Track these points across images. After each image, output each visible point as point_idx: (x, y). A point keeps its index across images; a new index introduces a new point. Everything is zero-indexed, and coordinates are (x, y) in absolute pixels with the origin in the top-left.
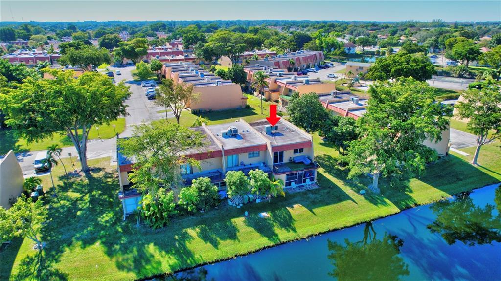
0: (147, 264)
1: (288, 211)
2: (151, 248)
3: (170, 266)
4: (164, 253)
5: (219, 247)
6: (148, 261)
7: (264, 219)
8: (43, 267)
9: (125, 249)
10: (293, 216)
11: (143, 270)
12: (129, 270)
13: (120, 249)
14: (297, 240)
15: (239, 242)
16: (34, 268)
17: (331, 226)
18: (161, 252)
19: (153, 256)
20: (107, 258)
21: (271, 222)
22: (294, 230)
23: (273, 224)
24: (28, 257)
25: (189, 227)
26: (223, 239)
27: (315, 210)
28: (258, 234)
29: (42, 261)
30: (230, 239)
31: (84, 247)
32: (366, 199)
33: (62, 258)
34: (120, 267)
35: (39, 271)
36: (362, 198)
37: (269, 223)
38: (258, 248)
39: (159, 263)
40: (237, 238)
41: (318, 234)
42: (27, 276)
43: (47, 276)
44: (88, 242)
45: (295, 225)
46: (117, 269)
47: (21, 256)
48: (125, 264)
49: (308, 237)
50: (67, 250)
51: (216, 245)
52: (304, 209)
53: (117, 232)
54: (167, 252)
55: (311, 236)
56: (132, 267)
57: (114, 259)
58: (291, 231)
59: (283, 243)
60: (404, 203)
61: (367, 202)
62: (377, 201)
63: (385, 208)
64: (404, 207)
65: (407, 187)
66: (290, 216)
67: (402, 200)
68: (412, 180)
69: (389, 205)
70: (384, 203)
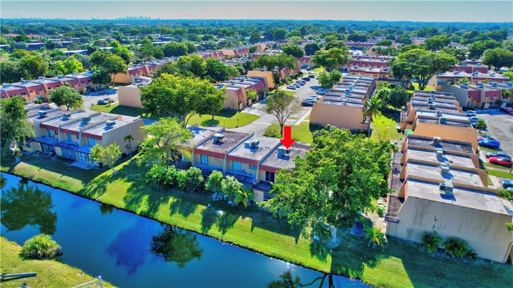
0: (135, 204)
1: (237, 219)
2: (146, 197)
3: (142, 211)
4: (147, 203)
5: (173, 215)
6: (137, 203)
10: (236, 224)
11: (130, 206)
12: (126, 202)
13: (135, 191)
14: (218, 239)
15: (185, 219)
16: (102, 181)
18: (147, 201)
19: (141, 201)
20: (126, 191)
21: (217, 219)
22: (224, 232)
24: (106, 175)
25: (173, 196)
26: (179, 212)
27: (255, 229)
28: (201, 221)
30: (183, 215)
31: (125, 182)
32: (312, 245)
34: (125, 199)
36: (309, 242)
38: (189, 229)
39: (139, 207)
40: (187, 217)
42: (97, 183)
43: (101, 187)
45: (229, 230)
46: (122, 199)
49: (227, 242)
50: (119, 179)
51: (172, 213)
52: (250, 224)
53: (145, 182)
54: (149, 203)
57: (127, 194)
58: (221, 232)
60: (344, 269)
61: (308, 247)
62: (318, 252)
63: (318, 261)
64: (339, 272)
65: (375, 260)
66: (234, 222)
67: (345, 266)
68: (393, 258)
69: (326, 262)
70: (323, 258)
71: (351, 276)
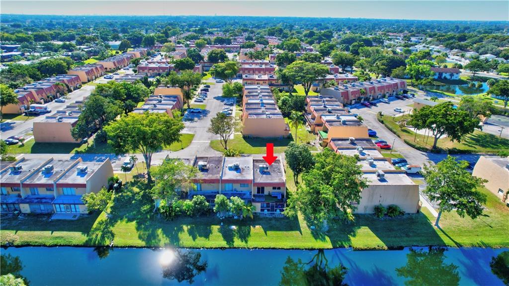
0: (153, 239)
1: (250, 229)
2: (160, 231)
5: (196, 240)
6: (154, 238)
7: (232, 230)
8: (106, 228)
9: (146, 229)
10: (251, 233)
11: (150, 242)
12: (143, 240)
13: (144, 228)
14: (245, 248)
15: (209, 240)
16: (102, 227)
17: (272, 245)
18: (163, 234)
19: (158, 236)
20: (136, 231)
21: (234, 233)
22: (246, 242)
23: (235, 235)
24: (102, 220)
25: (185, 224)
26: (200, 236)
27: (268, 232)
28: (222, 238)
29: (107, 224)
30: (204, 237)
31: (127, 222)
32: (312, 233)
33: (115, 225)
34: (140, 237)
35: (104, 229)
36: (309, 232)
37: (233, 233)
38: (217, 247)
40: (209, 238)
41: (261, 248)
42: (98, 230)
43: (107, 232)
44: (130, 220)
45: (249, 239)
46: (137, 238)
47: (99, 219)
48: (143, 237)
49: (253, 248)
50: (119, 221)
51: (194, 238)
52: (262, 230)
53: (147, 218)
55: (256, 248)
56: (145, 239)
57: (139, 233)
58: (244, 242)
59: (235, 248)
60: (340, 243)
61: (311, 236)
62: (319, 237)
63: (321, 243)
64: (338, 246)
65: (354, 232)
66: (249, 232)
67: (340, 241)
68: (363, 227)
69: (327, 242)
70: (323, 239)
71: (346, 246)
